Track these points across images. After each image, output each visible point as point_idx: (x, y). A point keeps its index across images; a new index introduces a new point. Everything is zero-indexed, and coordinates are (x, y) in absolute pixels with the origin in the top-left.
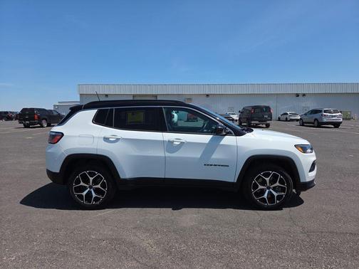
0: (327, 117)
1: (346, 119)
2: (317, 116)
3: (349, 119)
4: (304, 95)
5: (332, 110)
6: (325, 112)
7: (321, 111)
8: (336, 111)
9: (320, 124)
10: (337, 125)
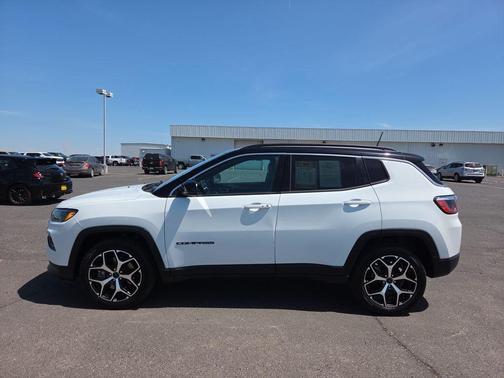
0: (468, 172)
1: (491, 175)
2: (457, 170)
3: (495, 175)
4: (441, 145)
5: (474, 164)
6: (467, 165)
7: (462, 165)
8: (477, 166)
9: (460, 179)
10: (478, 180)
